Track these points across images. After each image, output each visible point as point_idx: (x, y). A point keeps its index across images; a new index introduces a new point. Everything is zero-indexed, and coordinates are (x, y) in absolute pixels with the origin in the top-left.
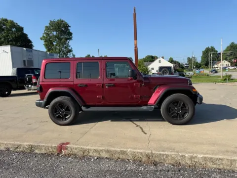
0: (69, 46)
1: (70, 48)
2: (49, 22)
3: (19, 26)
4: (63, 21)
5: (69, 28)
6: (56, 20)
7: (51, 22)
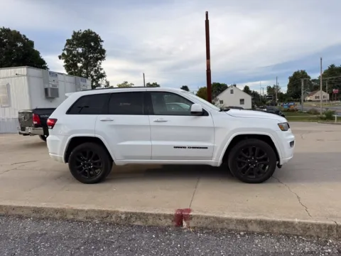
0: (101, 69)
1: (102, 72)
2: (72, 34)
3: (27, 39)
4: (92, 33)
5: (101, 43)
6: (83, 31)
7: (75, 33)
